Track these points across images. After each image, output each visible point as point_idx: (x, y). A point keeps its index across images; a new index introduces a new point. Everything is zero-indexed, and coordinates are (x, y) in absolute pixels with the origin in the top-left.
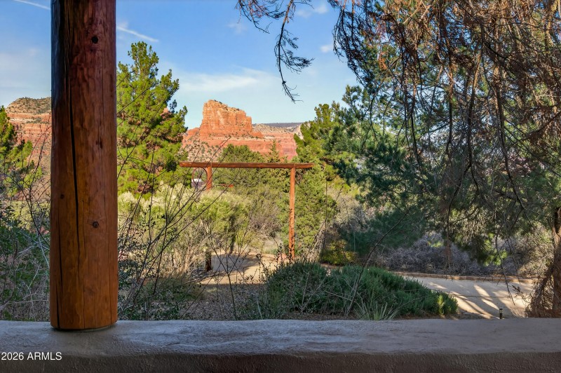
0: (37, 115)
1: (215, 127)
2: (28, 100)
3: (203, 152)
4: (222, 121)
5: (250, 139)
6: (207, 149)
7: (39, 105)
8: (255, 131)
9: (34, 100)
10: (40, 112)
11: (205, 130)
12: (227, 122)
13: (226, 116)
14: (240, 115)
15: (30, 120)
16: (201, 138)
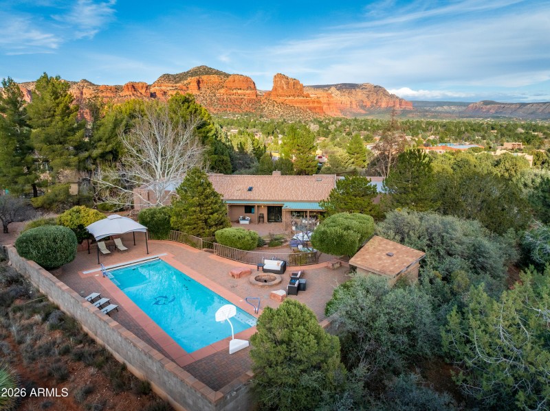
0: (174, 85)
1: (280, 91)
2: (168, 75)
3: (274, 106)
4: (285, 87)
5: (302, 98)
6: (276, 105)
7: (175, 78)
8: (305, 93)
9: (172, 75)
10: (176, 83)
11: (274, 93)
12: (288, 88)
13: (288, 83)
14: (296, 83)
15: (172, 88)
16: (272, 98)
